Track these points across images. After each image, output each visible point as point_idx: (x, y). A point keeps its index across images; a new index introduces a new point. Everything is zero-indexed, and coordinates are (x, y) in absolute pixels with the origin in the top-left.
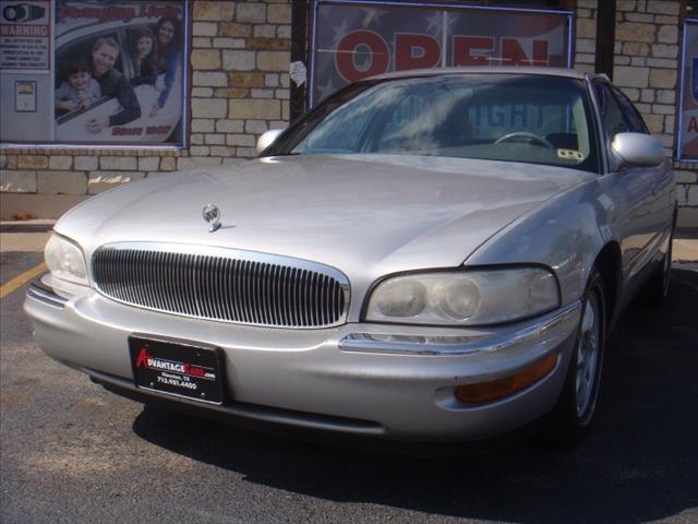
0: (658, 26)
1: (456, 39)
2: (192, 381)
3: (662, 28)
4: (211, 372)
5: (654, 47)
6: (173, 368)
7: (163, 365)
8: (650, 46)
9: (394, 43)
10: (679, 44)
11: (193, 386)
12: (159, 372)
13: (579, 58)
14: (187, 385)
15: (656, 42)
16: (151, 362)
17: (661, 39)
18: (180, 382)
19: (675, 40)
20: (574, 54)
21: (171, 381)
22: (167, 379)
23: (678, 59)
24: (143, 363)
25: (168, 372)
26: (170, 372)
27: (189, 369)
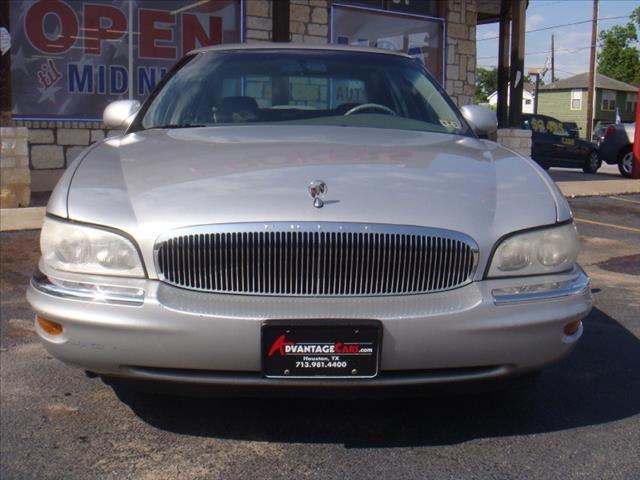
0: (312, 8)
1: (142, 12)
2: (342, 359)
3: (315, 10)
4: (367, 347)
5: (310, 27)
6: (319, 350)
7: (307, 349)
8: (306, 25)
9: (83, 14)
10: (328, 24)
11: (344, 364)
12: (299, 357)
13: (250, 34)
14: (335, 365)
15: (311, 22)
16: (288, 349)
17: (315, 20)
18: (326, 363)
19: (326, 21)
20: (245, 30)
21: (314, 364)
22: (310, 362)
23: (328, 37)
24: (277, 351)
25: (311, 355)
26: (315, 354)
27: (341, 348)
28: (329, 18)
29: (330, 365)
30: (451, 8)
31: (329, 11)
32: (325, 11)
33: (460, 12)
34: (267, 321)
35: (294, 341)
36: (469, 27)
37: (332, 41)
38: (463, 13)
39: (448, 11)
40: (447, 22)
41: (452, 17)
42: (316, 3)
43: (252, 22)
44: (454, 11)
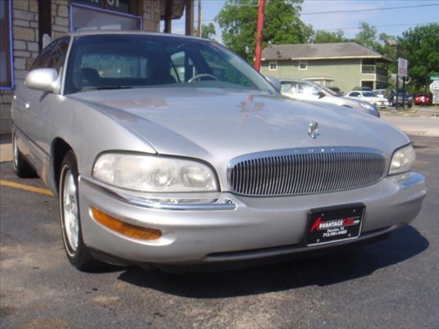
2: (345, 229)
3: (60, 7)
6: (335, 224)
12: (325, 231)
13: (16, 23)
14: (341, 232)
15: (57, 16)
17: (60, 14)
19: (67, 15)
20: (13, 19)
21: (332, 234)
22: (330, 233)
23: (69, 27)
24: (315, 229)
25: (332, 228)
26: (333, 227)
27: (345, 222)
28: (69, 13)
29: (339, 233)
30: (145, 10)
31: (69, 8)
32: (67, 8)
33: (150, 13)
34: (312, 210)
35: (324, 220)
36: (156, 23)
37: (71, 29)
38: (152, 14)
39: (143, 12)
40: (143, 19)
41: (146, 16)
42: (61, 2)
43: (18, 14)
44: (147, 12)
